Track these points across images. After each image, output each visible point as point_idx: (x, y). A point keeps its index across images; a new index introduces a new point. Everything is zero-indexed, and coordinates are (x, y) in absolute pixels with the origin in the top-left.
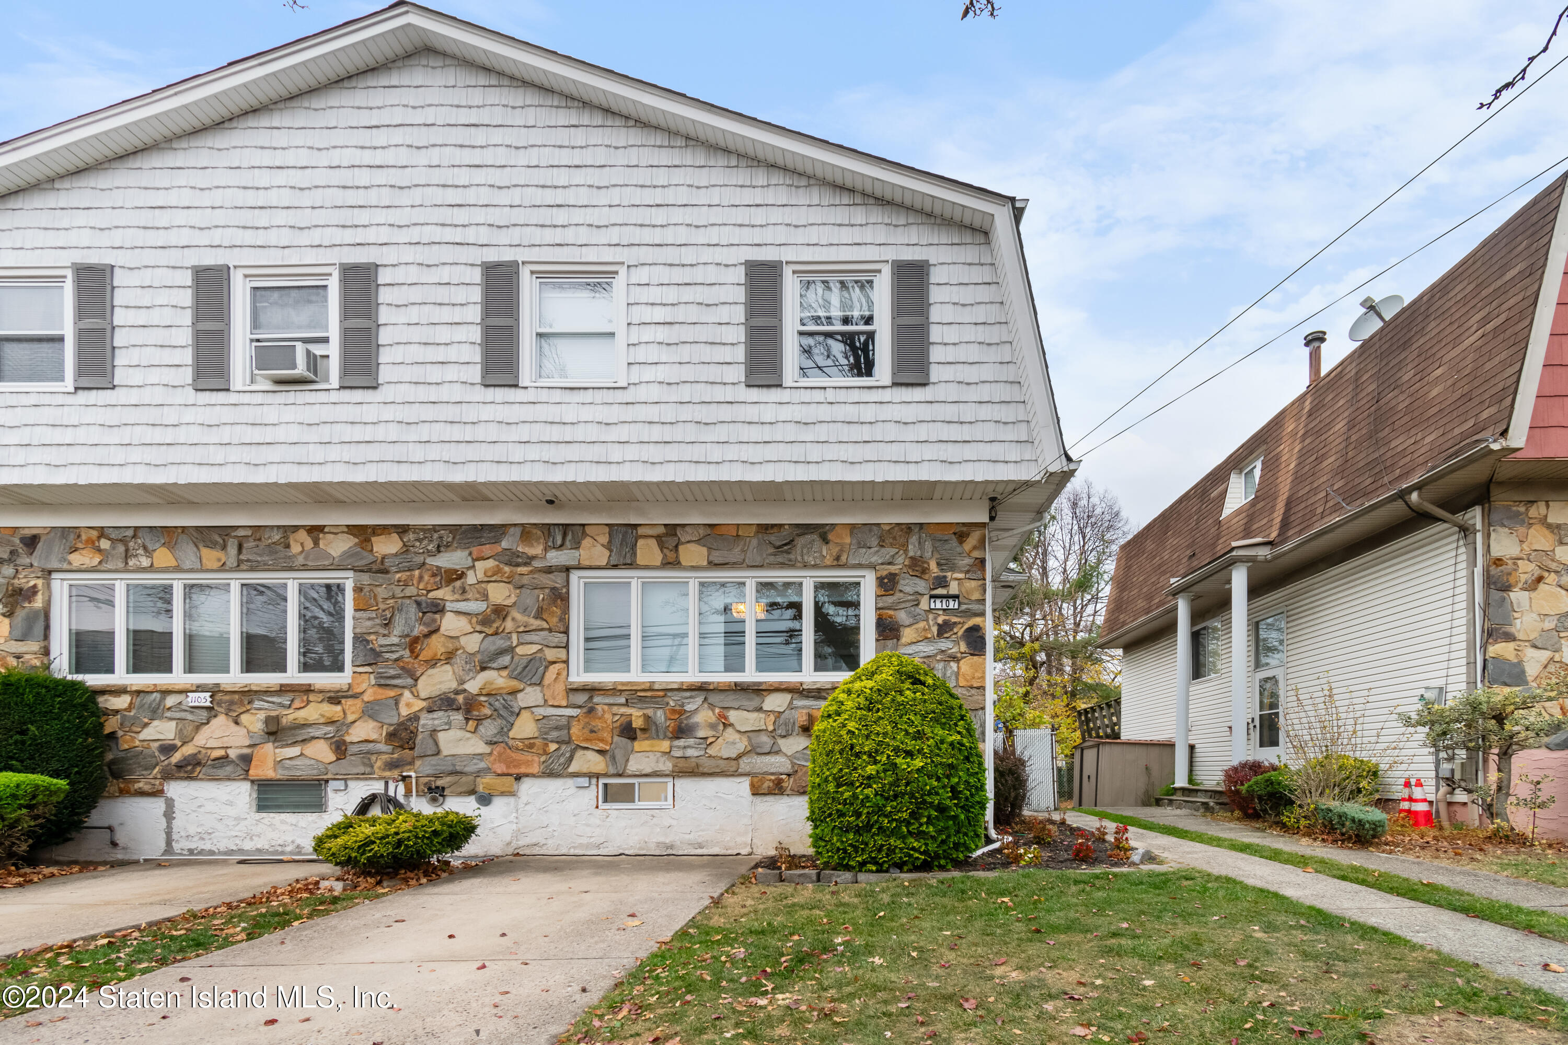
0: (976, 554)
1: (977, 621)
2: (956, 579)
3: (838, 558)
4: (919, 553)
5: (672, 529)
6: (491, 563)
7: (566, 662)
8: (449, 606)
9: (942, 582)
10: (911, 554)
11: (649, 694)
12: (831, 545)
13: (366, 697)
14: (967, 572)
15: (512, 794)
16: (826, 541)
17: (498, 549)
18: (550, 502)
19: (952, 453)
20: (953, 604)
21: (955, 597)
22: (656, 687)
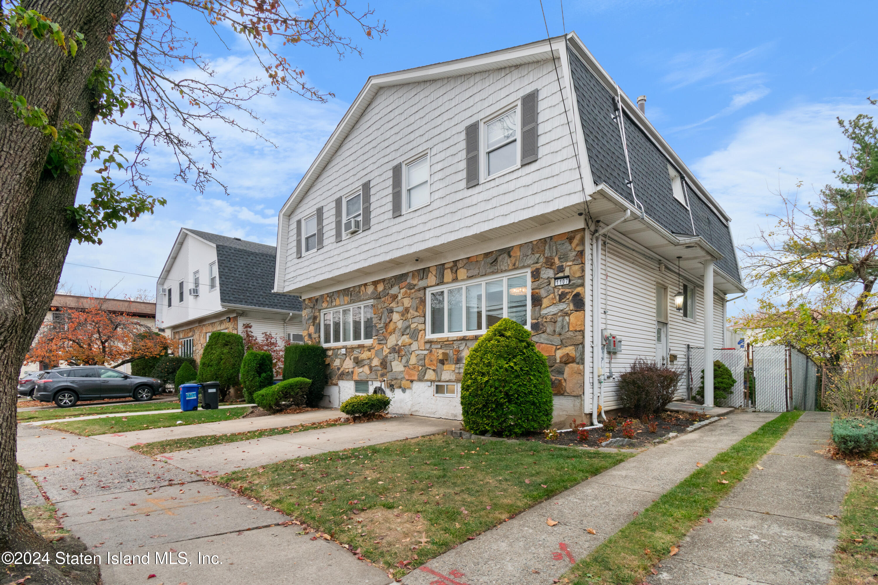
0: (579, 248)
1: (579, 290)
2: (568, 266)
3: (514, 265)
4: (549, 255)
5: (455, 262)
6: (404, 290)
7: (425, 330)
8: (395, 309)
9: (561, 269)
10: (546, 255)
11: (447, 343)
12: (511, 258)
13: (376, 349)
14: (574, 260)
15: (410, 388)
16: (510, 256)
17: (406, 283)
18: (417, 260)
19: (549, 195)
20: (566, 282)
21: (568, 277)
22: (450, 339)
